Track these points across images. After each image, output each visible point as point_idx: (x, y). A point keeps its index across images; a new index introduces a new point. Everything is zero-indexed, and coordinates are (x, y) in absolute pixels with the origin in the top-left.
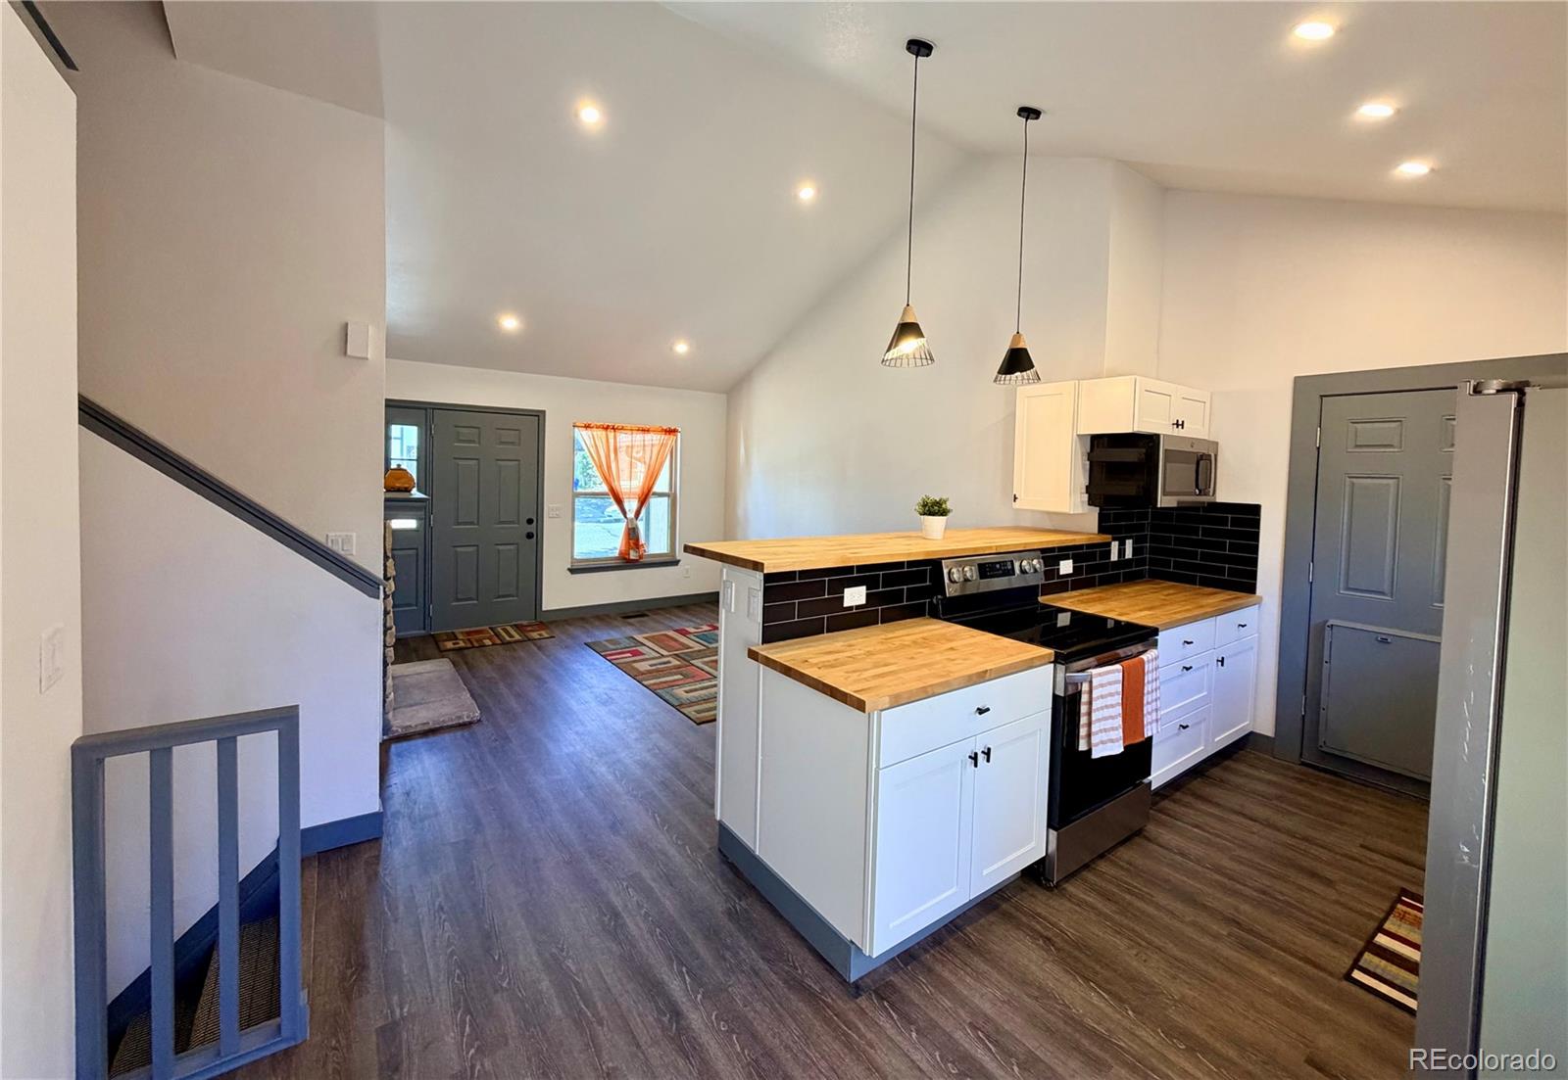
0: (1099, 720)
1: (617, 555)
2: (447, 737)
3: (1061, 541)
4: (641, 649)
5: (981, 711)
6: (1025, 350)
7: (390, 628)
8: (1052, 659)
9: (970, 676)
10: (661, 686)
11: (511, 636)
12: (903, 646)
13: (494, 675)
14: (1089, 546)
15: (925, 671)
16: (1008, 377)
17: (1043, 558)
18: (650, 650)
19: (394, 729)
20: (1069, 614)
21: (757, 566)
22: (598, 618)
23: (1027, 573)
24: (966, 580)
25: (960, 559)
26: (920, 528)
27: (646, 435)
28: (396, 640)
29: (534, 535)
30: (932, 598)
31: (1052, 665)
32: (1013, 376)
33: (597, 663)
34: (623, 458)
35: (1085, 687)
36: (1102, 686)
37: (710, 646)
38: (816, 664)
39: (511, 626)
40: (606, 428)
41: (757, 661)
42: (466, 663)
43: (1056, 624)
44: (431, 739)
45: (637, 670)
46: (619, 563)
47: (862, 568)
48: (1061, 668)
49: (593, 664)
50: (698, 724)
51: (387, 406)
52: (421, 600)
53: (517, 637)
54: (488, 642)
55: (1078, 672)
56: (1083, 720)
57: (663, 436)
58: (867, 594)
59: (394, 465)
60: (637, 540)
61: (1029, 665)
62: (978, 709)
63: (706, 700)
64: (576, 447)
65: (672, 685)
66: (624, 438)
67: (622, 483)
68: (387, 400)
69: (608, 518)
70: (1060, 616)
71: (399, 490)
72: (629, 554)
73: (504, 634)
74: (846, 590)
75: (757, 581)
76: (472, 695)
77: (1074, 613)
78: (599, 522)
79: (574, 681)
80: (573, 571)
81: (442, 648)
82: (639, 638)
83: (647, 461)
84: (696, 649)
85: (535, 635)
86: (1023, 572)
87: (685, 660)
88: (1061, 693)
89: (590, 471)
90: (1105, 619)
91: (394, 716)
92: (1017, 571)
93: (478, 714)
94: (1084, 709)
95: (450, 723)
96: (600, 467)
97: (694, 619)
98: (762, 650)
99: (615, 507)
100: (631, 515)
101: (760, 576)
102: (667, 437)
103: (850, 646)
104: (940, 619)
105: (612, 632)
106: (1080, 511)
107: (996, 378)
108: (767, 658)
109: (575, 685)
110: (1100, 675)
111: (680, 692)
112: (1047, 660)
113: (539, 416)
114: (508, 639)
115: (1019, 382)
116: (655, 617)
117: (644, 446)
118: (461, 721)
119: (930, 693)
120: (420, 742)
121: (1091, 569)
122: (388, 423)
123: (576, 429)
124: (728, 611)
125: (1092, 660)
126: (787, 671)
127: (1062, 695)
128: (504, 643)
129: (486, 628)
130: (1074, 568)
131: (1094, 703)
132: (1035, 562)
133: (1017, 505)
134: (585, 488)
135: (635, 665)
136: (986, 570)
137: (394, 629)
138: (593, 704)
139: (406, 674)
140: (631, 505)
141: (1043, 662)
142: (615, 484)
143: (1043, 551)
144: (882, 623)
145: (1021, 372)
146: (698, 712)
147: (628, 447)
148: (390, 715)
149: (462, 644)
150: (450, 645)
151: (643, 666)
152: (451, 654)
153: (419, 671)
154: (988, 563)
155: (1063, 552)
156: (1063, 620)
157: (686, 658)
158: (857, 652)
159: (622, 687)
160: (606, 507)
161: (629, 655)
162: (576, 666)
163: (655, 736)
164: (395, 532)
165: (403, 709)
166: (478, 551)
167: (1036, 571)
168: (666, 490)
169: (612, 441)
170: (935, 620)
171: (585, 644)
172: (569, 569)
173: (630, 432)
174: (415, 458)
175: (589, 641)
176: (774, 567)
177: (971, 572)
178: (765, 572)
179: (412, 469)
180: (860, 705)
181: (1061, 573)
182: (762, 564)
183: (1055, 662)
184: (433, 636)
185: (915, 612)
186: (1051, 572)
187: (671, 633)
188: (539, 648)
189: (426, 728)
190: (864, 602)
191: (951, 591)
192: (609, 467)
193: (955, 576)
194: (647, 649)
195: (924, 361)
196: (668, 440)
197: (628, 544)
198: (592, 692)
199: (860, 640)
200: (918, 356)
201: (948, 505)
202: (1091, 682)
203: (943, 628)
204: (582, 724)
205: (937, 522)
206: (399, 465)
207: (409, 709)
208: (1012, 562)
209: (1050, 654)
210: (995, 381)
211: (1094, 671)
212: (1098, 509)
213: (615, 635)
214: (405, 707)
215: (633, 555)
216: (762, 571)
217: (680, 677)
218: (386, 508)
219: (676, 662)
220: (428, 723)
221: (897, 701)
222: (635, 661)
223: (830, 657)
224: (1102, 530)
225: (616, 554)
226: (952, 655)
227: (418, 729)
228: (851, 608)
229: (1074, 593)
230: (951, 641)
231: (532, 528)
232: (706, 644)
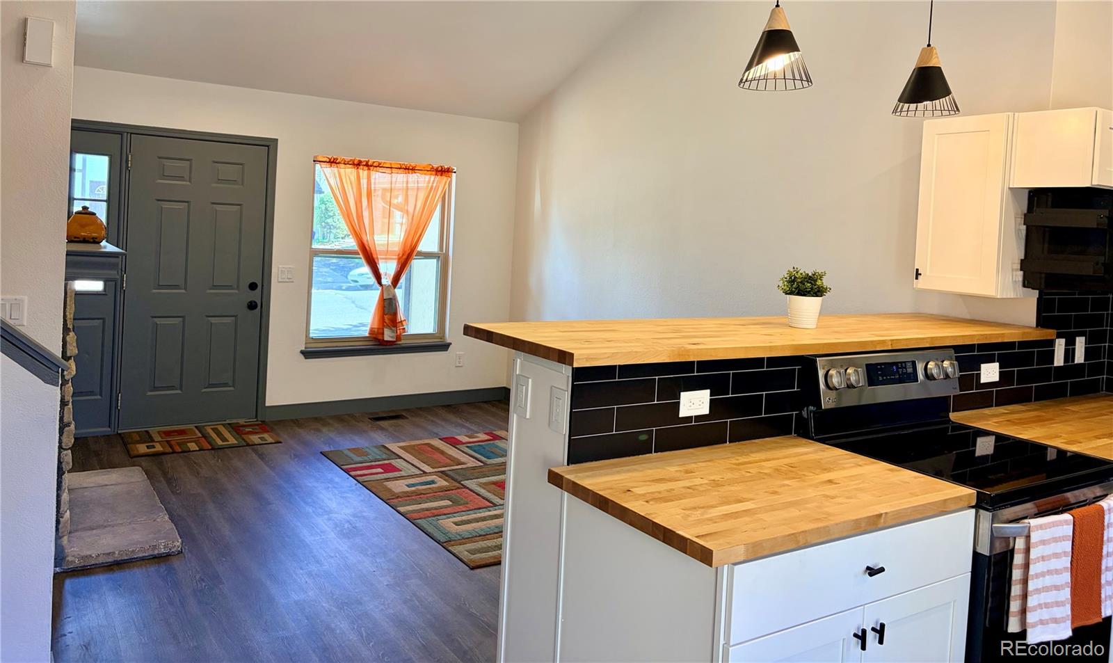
0: (1038, 591)
1: (367, 334)
2: (138, 573)
3: (985, 336)
4: (397, 463)
5: (872, 572)
6: (940, 68)
7: (68, 425)
8: (974, 503)
9: (857, 522)
10: (421, 515)
11: (224, 439)
12: (761, 476)
13: (200, 491)
14: (1023, 344)
15: (794, 512)
16: (913, 106)
17: (957, 359)
18: (408, 464)
19: (70, 558)
20: (992, 439)
21: (564, 357)
22: (340, 419)
23: (935, 379)
24: (850, 386)
25: (841, 356)
26: (785, 313)
27: (410, 175)
28: (75, 439)
29: (258, 307)
30: (801, 409)
31: (973, 511)
32: (921, 106)
33: (337, 480)
34: (378, 203)
35: (1020, 544)
36: (1043, 542)
37: (489, 461)
38: (644, 495)
39: (223, 425)
40: (358, 164)
41: (562, 489)
42: (165, 474)
43: (974, 451)
44: (118, 575)
45: (390, 490)
46: (369, 345)
47: (704, 365)
48: (986, 516)
49: (331, 481)
50: (473, 569)
51: (73, 129)
52: (106, 388)
53: (232, 441)
54: (193, 446)
55: (1011, 522)
56: (1016, 590)
57: (433, 177)
58: (711, 401)
59: (77, 207)
60: (395, 314)
61: (942, 509)
62: (868, 568)
63: (483, 536)
64: (316, 189)
65: (437, 513)
66: (380, 179)
67: (376, 237)
68: (73, 121)
69: (353, 284)
70: (979, 440)
71: (85, 241)
72: (383, 334)
73: (214, 436)
74: (683, 394)
75: (562, 377)
76: (172, 518)
77: (1000, 438)
78: (340, 289)
79: (306, 503)
80: (307, 354)
81: (132, 453)
82: (394, 447)
83: (411, 209)
84: (469, 465)
85: (255, 439)
86: (929, 377)
87: (453, 479)
88: (984, 550)
89: (329, 221)
90: (1042, 449)
91: (69, 541)
92: (921, 376)
93: (178, 543)
94: (1017, 574)
95: (141, 555)
96: (347, 216)
97: (468, 425)
98: (570, 472)
99: (366, 269)
100: (386, 281)
101: (567, 371)
102: (438, 178)
103: (687, 472)
104: (812, 439)
105: (356, 438)
106: (1010, 294)
107: (897, 107)
108: (574, 483)
109: (310, 510)
110: (1041, 527)
111: (448, 523)
112: (966, 504)
113: (269, 146)
114: (220, 442)
115: (928, 113)
116: (414, 419)
117: (407, 188)
118: (156, 552)
119: (801, 543)
120: (101, 578)
121: (1023, 377)
122: (75, 149)
123: (318, 166)
124: (522, 417)
125: (1029, 507)
126: (603, 504)
127: (987, 553)
128: (214, 448)
129: (192, 426)
130: (1001, 373)
131: (1031, 567)
132: (946, 364)
133: (921, 284)
134: (322, 243)
135: (389, 484)
136: (878, 373)
137: (73, 426)
138: (332, 535)
139: (85, 485)
140: (388, 268)
141: (959, 506)
142: (367, 238)
143: (957, 348)
144: (730, 442)
145: (932, 100)
146: (472, 552)
147: (384, 190)
148: (65, 540)
149: (159, 448)
150: (142, 448)
151: (399, 486)
152: (145, 462)
153: (102, 483)
154: (881, 364)
155: (987, 352)
156: (984, 447)
157: (456, 478)
158: (698, 481)
159: (370, 514)
160: (351, 269)
161: (380, 470)
162: (310, 483)
163: (414, 582)
164: (79, 294)
165: (84, 534)
166: (184, 322)
167: (947, 376)
168: (434, 248)
169: (364, 182)
170: (804, 441)
171: (321, 453)
172: (302, 352)
173: (389, 171)
174: (105, 198)
175: (326, 449)
176: (587, 359)
177: (855, 375)
178: (576, 365)
179: (101, 212)
180: (705, 556)
181: (983, 381)
182: (572, 355)
183: (978, 507)
184: (120, 434)
185: (778, 428)
186: (969, 378)
187: (437, 443)
188: (261, 456)
189: (110, 559)
190: (707, 412)
191: (827, 401)
192: (360, 217)
193: (835, 380)
194: (404, 464)
195: (798, 83)
196: (439, 182)
197: (382, 321)
198: (329, 519)
199: (703, 464)
200: (789, 75)
201: (825, 282)
202: (1028, 537)
203: (815, 452)
204: (317, 562)
205: (809, 305)
206: (85, 208)
207: (89, 533)
208: (914, 363)
209: (970, 495)
210: (895, 111)
211: (1034, 522)
212: (1037, 292)
213: (360, 442)
214: (85, 529)
215: (388, 335)
216: (571, 364)
217: (449, 503)
218: (68, 265)
219: (442, 483)
220: (114, 553)
221: (757, 552)
222: (387, 479)
223: (662, 487)
224: (1042, 322)
225: (365, 332)
226: (830, 490)
227: (101, 560)
228: (689, 419)
229: (1001, 410)
230: (827, 470)
231: (255, 296)
232: (483, 459)
